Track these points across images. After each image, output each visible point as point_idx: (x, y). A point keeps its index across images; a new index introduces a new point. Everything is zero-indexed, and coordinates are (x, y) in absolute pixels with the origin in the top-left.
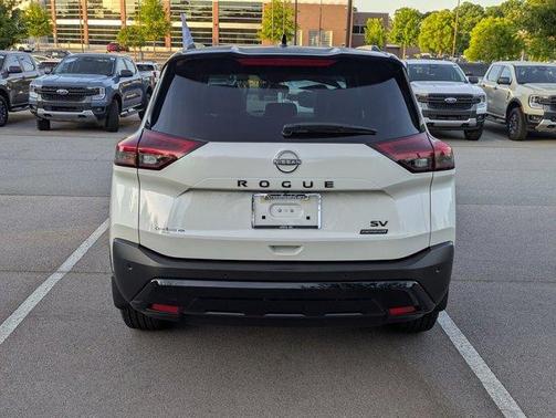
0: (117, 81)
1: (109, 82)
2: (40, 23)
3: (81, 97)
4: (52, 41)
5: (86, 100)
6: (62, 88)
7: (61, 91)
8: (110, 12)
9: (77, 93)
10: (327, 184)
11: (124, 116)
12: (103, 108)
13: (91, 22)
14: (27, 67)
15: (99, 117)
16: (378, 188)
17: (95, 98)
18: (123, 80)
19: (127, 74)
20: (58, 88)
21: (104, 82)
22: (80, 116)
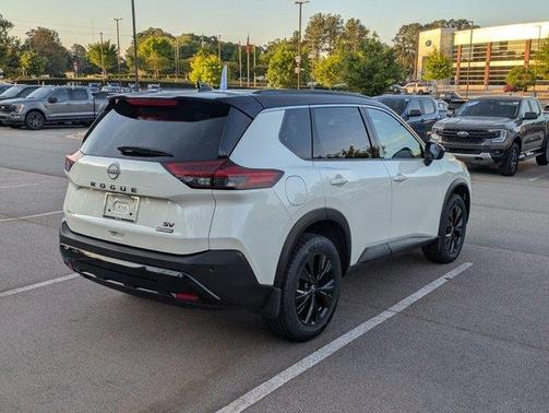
0: (519, 123)
1: (511, 124)
2: (441, 67)
3: (480, 139)
4: (453, 83)
5: (486, 143)
6: (463, 130)
7: (462, 133)
8: (513, 53)
9: (477, 136)
10: (132, 191)
11: (522, 160)
12: (501, 151)
13: (492, 64)
14: (428, 110)
15: (496, 160)
16: (163, 196)
17: (494, 140)
18: (526, 122)
19: (531, 116)
20: (458, 130)
21: (507, 124)
22: (477, 158)
